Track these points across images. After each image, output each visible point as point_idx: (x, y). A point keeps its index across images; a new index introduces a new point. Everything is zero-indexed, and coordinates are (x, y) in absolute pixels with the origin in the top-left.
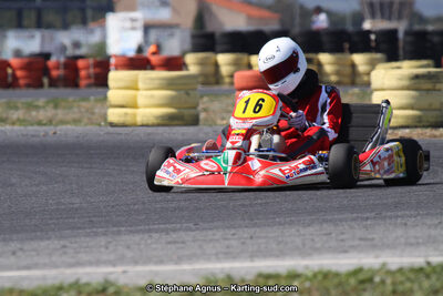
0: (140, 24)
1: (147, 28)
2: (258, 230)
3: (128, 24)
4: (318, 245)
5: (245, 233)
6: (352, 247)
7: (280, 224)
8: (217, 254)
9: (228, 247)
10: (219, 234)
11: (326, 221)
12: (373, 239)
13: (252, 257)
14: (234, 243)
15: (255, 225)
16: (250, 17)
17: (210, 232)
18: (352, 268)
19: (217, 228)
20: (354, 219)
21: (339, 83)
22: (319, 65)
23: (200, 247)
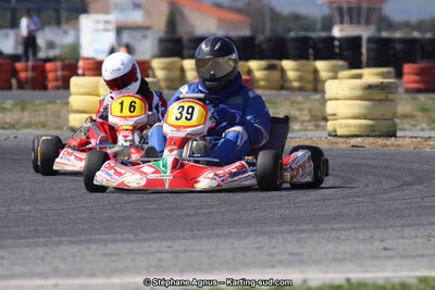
0: (112, 27)
1: (119, 30)
2: (194, 242)
3: (101, 26)
4: (248, 259)
5: (180, 245)
6: (280, 262)
7: (218, 236)
8: (148, 268)
9: (160, 260)
10: (155, 246)
11: (262, 233)
12: (302, 254)
13: (182, 271)
14: (167, 256)
15: (194, 237)
16: (221, 21)
17: (147, 244)
19: (155, 239)
20: (290, 232)
21: (301, 89)
22: (283, 71)
23: (134, 260)
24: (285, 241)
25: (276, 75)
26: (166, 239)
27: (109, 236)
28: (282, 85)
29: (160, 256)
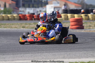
0: (53, 7)
1: (55, 8)
2: (71, 52)
3: (51, 7)
4: (83, 56)
5: (68, 53)
6: (89, 57)
7: (76, 51)
8: (62, 58)
11: (85, 50)
12: (94, 55)
13: (69, 58)
14: (66, 55)
15: (71, 51)
16: (76, 6)
17: (62, 53)
18: (88, 61)
20: (91, 50)
21: (92, 20)
22: (88, 16)
23: (59, 56)
24: (90, 52)
25: (87, 17)
26: (65, 52)
27: (54, 51)
28: (88, 19)
29: (64, 55)
